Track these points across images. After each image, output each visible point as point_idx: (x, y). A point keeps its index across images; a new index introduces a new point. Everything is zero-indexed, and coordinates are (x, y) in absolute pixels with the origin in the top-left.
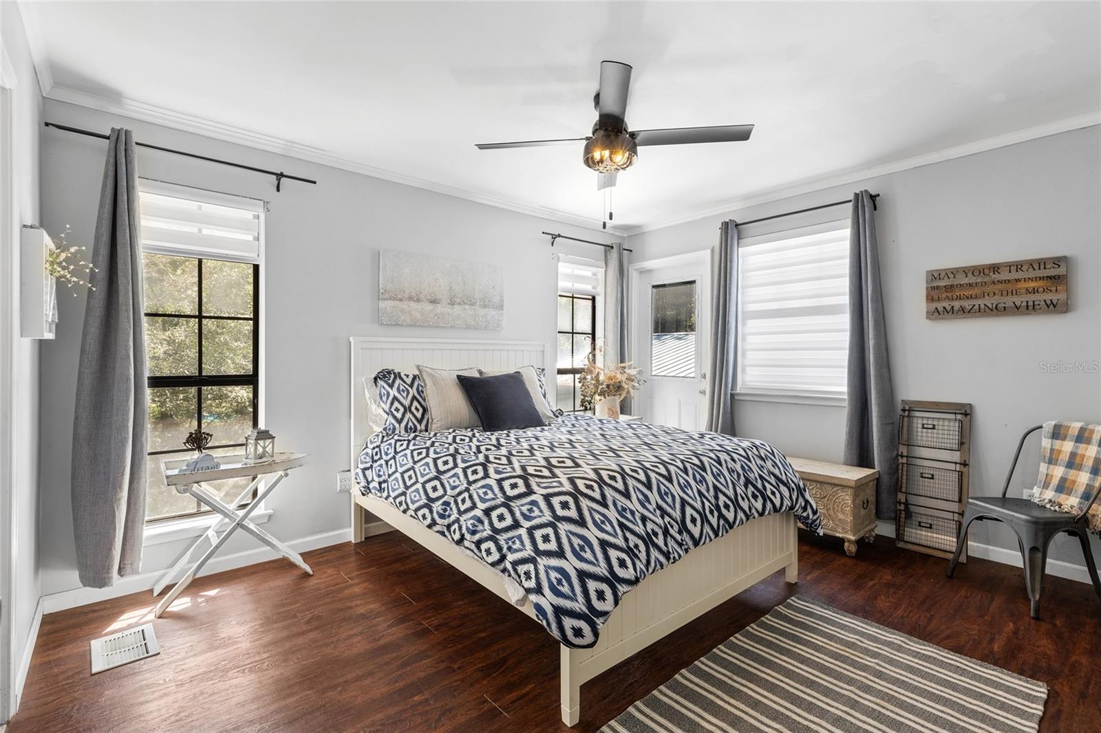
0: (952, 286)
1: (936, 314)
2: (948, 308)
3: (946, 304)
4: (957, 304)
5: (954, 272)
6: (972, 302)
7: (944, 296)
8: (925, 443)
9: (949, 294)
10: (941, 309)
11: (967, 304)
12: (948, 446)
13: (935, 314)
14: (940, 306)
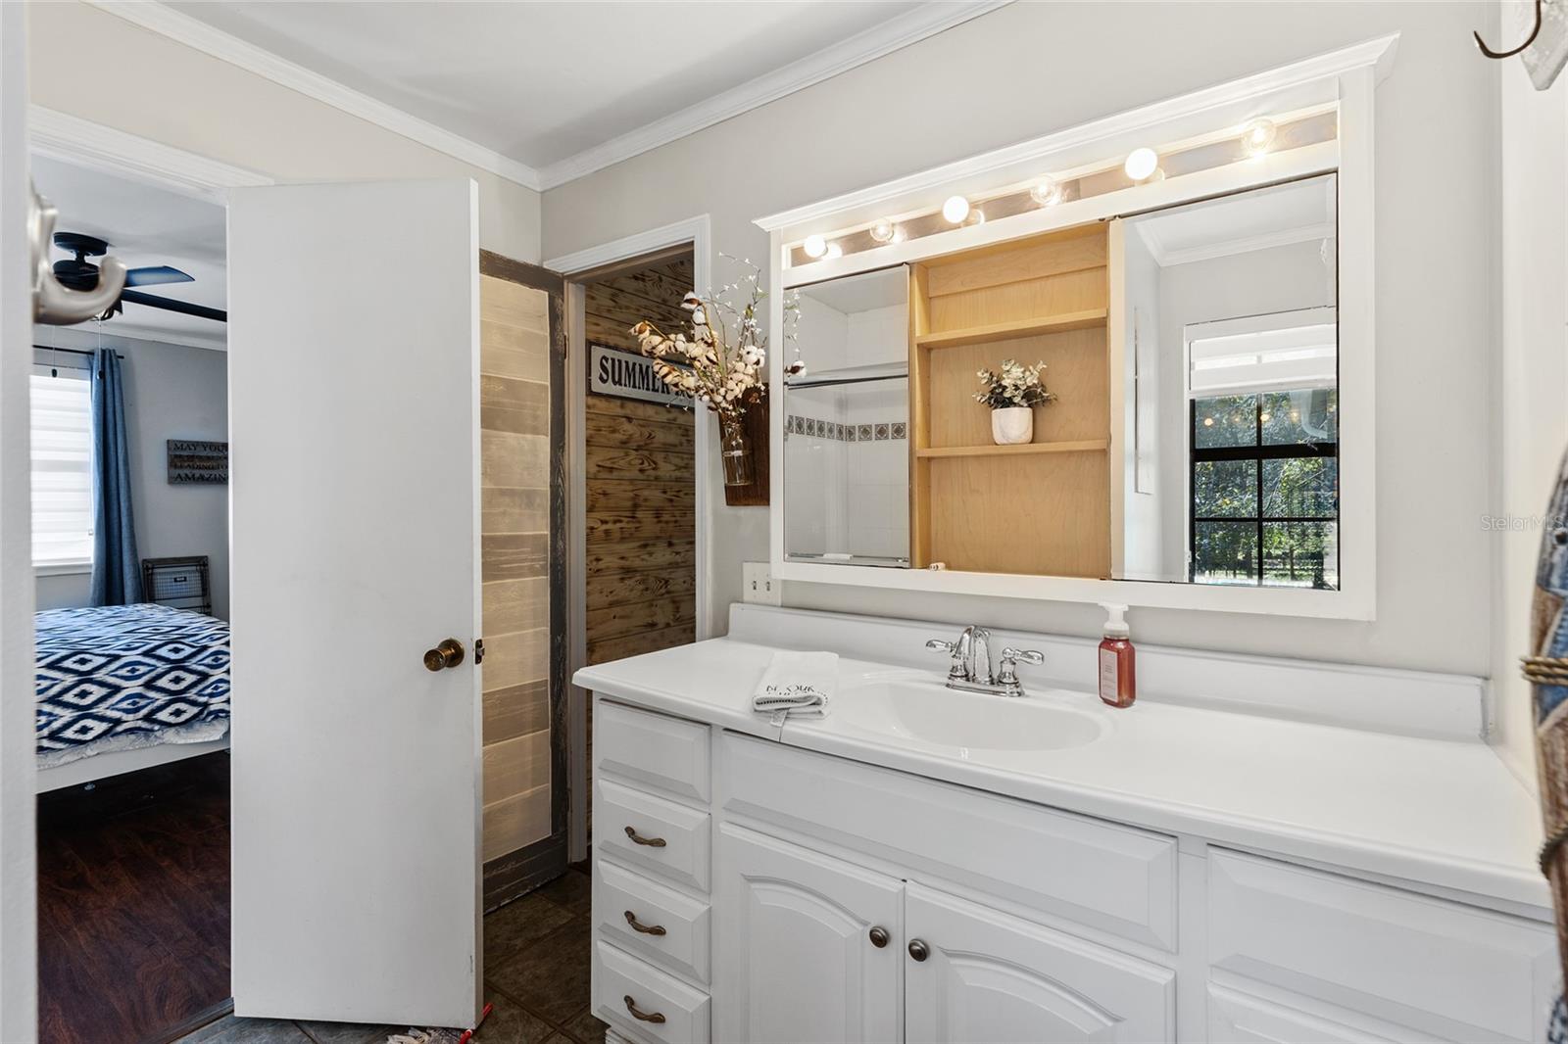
0: (193, 456)
1: (179, 479)
2: (190, 475)
3: (188, 471)
4: (197, 473)
5: (195, 444)
6: (210, 472)
7: (186, 464)
8: (165, 596)
9: (191, 464)
10: (183, 476)
11: (206, 473)
12: (193, 594)
13: (175, 480)
14: (183, 472)
